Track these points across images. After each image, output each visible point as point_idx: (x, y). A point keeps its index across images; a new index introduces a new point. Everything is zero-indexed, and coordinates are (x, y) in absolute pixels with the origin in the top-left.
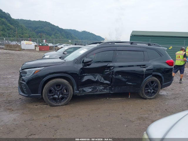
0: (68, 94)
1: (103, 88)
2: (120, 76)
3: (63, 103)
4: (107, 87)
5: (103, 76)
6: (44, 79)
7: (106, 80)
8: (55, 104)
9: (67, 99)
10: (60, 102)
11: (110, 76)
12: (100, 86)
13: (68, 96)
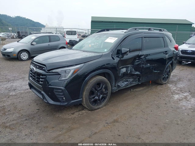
0: (107, 93)
1: (132, 80)
2: (149, 64)
3: (103, 104)
4: (136, 78)
5: (133, 67)
6: (87, 78)
7: (136, 70)
8: (97, 107)
9: (107, 98)
10: (100, 103)
11: (140, 66)
12: (130, 79)
13: (107, 95)
